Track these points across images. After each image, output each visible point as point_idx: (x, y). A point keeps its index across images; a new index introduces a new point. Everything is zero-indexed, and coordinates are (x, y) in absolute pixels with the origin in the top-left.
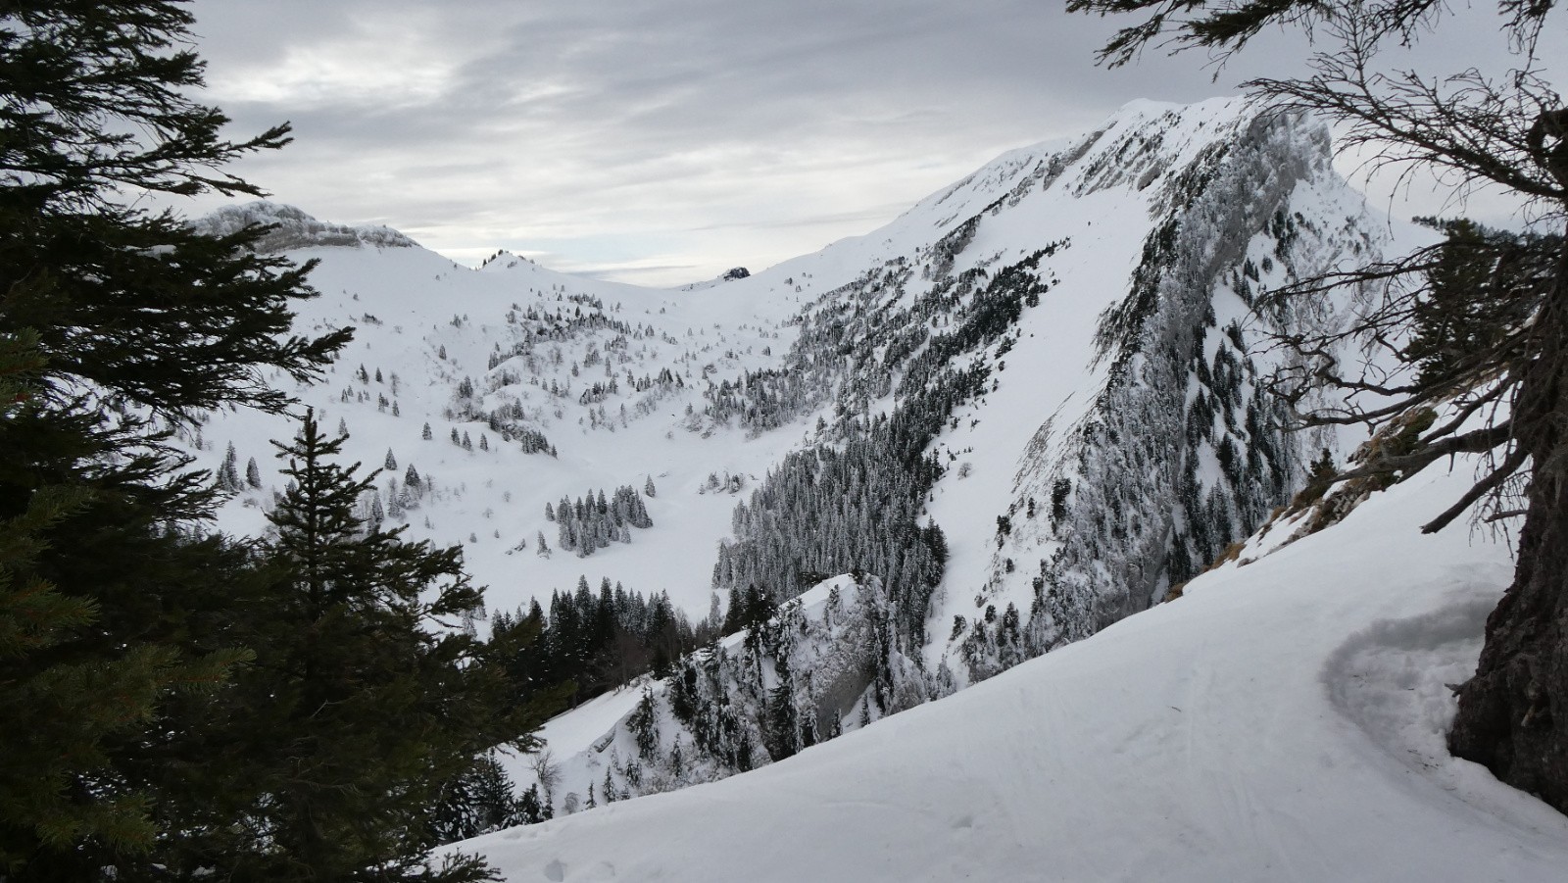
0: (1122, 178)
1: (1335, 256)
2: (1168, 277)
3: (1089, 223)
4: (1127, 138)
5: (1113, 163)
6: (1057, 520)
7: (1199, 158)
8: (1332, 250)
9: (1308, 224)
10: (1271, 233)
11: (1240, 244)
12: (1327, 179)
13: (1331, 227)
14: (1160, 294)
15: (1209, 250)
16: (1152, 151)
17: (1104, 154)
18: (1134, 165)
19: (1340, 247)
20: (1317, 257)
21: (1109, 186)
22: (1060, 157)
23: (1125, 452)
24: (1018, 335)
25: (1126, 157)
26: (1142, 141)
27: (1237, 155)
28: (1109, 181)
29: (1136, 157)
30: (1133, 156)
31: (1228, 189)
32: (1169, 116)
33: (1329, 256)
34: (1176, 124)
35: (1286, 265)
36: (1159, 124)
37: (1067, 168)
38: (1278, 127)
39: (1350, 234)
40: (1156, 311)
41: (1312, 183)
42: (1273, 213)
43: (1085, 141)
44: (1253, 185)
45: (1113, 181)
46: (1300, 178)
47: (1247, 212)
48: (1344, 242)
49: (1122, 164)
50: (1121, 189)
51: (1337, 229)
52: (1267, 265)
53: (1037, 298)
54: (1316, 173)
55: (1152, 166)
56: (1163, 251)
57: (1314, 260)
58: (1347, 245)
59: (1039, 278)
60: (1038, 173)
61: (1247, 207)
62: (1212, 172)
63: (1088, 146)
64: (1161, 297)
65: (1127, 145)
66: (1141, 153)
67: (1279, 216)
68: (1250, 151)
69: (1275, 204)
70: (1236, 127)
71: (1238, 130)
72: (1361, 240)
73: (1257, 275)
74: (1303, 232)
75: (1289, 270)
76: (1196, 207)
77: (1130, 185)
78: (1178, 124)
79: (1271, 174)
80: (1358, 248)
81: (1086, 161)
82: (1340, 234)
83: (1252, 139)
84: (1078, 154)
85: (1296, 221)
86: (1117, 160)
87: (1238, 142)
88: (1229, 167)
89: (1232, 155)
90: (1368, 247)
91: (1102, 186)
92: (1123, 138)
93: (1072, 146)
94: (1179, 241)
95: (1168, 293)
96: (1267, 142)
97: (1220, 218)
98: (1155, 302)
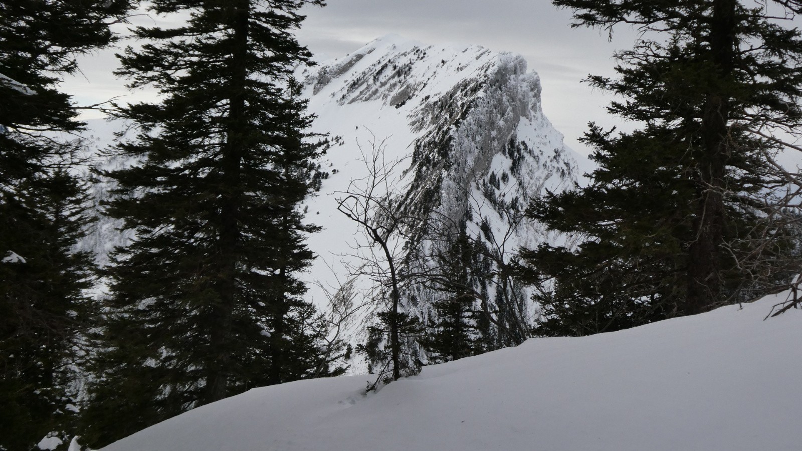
0: (378, 94)
1: (547, 177)
2: (448, 179)
3: (357, 128)
4: (383, 63)
5: (371, 81)
6: (373, 363)
7: (456, 89)
8: (546, 172)
9: (530, 150)
10: (508, 155)
11: (487, 160)
12: (540, 119)
13: (545, 155)
14: (443, 192)
15: (470, 161)
16: (402, 77)
17: (364, 73)
18: (388, 86)
19: (551, 171)
20: (536, 177)
21: (367, 100)
22: (328, 70)
23: (422, 313)
24: (305, 211)
25: (382, 78)
26: (395, 67)
27: (488, 92)
28: (367, 96)
29: (389, 79)
30: (387, 78)
31: (482, 117)
32: (417, 51)
33: (544, 176)
34: (422, 58)
35: (518, 180)
36: (409, 56)
37: (333, 80)
38: (511, 74)
39: (558, 162)
40: (440, 204)
41: (530, 120)
42: (508, 140)
43: (349, 60)
44: (497, 116)
45: (371, 96)
46: (523, 116)
47: (492, 136)
48: (554, 167)
49: (378, 84)
50: (376, 104)
51: (549, 157)
52: (505, 178)
53: (320, 183)
54: (532, 113)
55: (403, 88)
56: (440, 158)
57: (534, 179)
58: (555, 170)
59: (319, 166)
60: (309, 80)
61: (492, 132)
62: (472, 102)
63: (350, 64)
64: (444, 194)
65: (383, 68)
66: (393, 77)
67: (512, 142)
68: (496, 90)
69: (509, 133)
70: (486, 70)
71: (488, 72)
72: (565, 168)
73: (499, 185)
74: (527, 156)
75: (520, 184)
76: (462, 127)
77: (384, 101)
78: (424, 59)
79: (508, 110)
80: (563, 174)
81: (350, 76)
82: (551, 161)
83: (497, 81)
84: (343, 70)
85: (522, 147)
86: (374, 80)
87: (488, 82)
88: (483, 100)
89: (485, 91)
90: (569, 173)
91: (361, 99)
92: (379, 63)
93: (338, 62)
94: (453, 152)
95: (447, 191)
96: (507, 85)
97: (478, 138)
98: (439, 197)
